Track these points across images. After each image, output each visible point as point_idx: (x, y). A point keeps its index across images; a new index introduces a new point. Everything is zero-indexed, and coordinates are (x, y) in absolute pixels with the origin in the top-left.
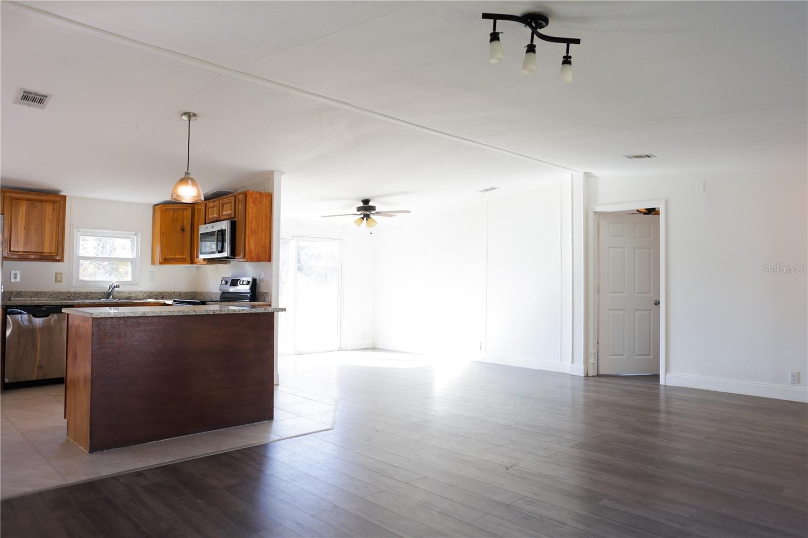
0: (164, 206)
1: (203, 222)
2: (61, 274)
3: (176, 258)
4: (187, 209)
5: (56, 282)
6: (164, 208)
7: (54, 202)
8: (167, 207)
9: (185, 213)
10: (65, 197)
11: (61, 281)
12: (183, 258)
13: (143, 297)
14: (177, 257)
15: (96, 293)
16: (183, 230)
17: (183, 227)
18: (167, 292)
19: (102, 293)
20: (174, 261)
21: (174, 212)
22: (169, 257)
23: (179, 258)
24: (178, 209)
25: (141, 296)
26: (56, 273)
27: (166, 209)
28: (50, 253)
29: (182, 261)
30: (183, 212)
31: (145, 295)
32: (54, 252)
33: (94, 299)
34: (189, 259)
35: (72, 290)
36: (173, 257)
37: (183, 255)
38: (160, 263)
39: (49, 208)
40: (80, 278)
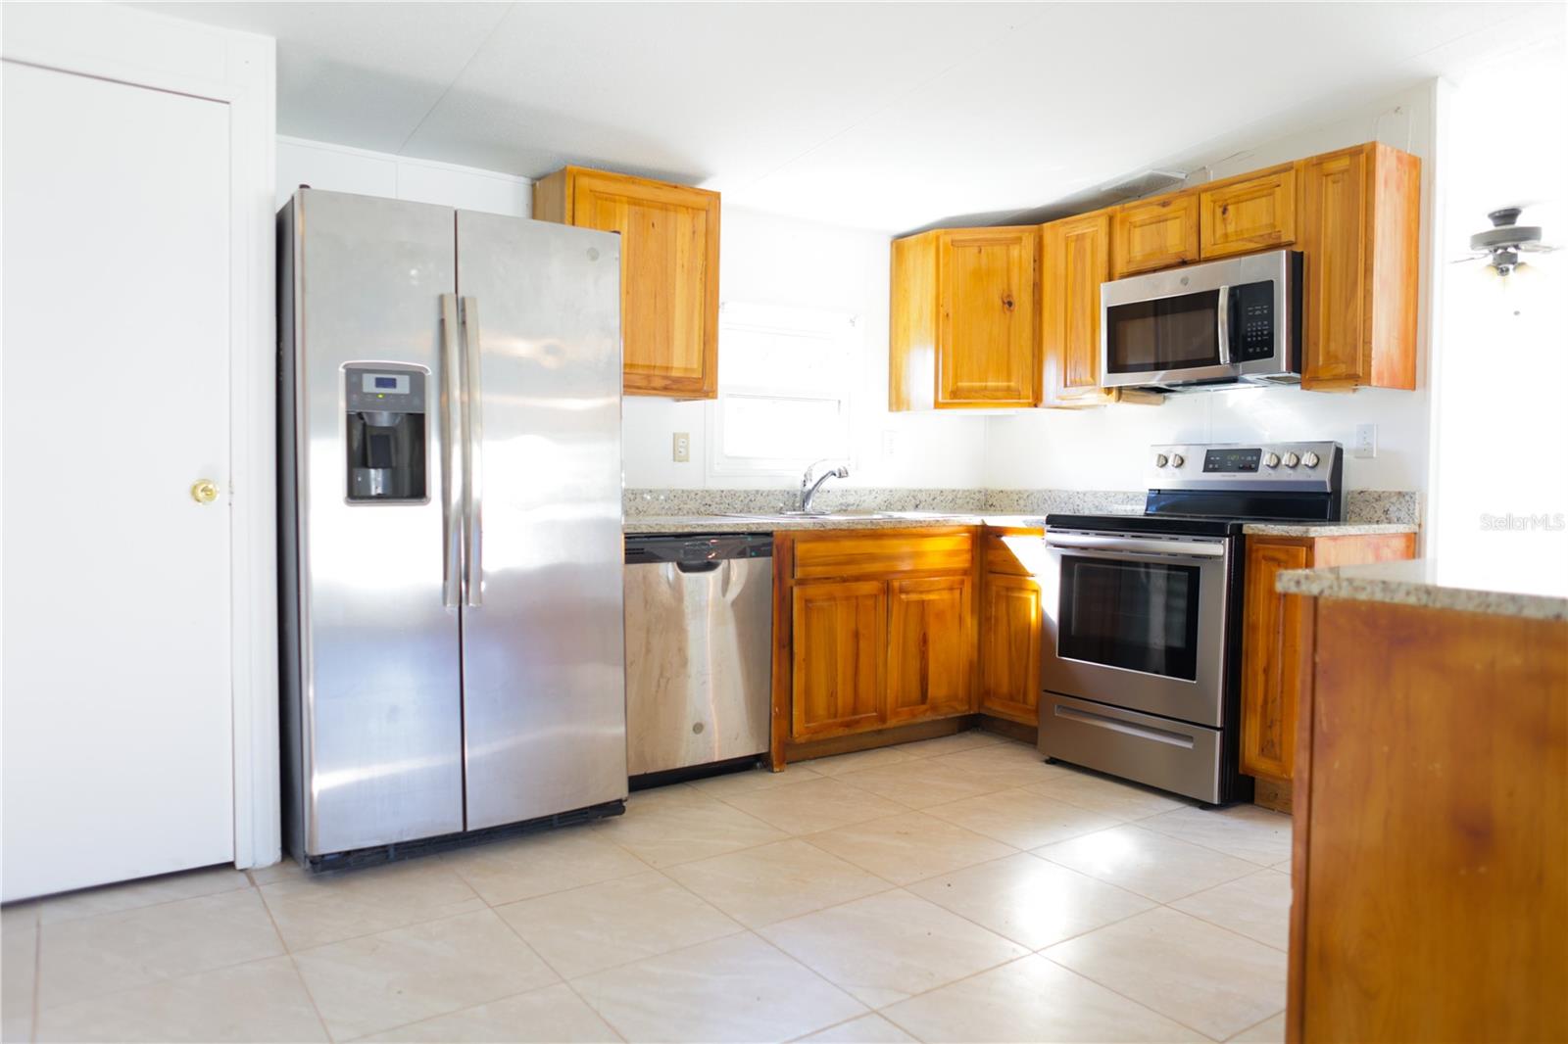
0: (946, 233)
1: (1102, 270)
2: (686, 436)
3: (985, 389)
4: (1018, 240)
5: (674, 460)
6: (948, 239)
7: (694, 210)
8: (958, 237)
9: (1015, 251)
10: (717, 195)
11: (686, 460)
12: (1008, 389)
13: (874, 505)
14: (991, 384)
15: (769, 494)
16: (1010, 304)
17: (1009, 296)
19: (782, 492)
20: (984, 397)
21: (980, 252)
22: (964, 384)
23: (997, 389)
24: (992, 240)
25: (869, 502)
26: (674, 434)
27: (953, 242)
28: (686, 369)
29: (1007, 396)
30: (1008, 249)
31: (878, 500)
32: (695, 366)
33: (766, 513)
34: (1028, 391)
35: (714, 485)
36: (977, 384)
37: (1009, 380)
38: (937, 405)
39: (682, 224)
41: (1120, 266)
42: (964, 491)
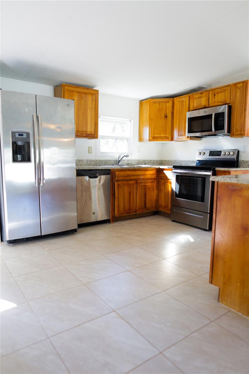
0: (152, 100)
1: (187, 109)
2: (91, 147)
3: (160, 137)
4: (168, 102)
5: (89, 153)
6: (152, 101)
7: (92, 94)
8: (154, 101)
9: (168, 104)
10: (98, 91)
11: (91, 153)
12: (166, 137)
13: (135, 163)
14: (162, 135)
15: (111, 161)
16: (166, 117)
17: (166, 115)
18: (147, 160)
19: (114, 160)
20: (160, 138)
21: (160, 104)
22: (156, 135)
23: (163, 137)
24: (163, 102)
25: (134, 163)
26: (89, 147)
27: (153, 102)
28: (91, 132)
29: (166, 138)
30: (166, 104)
31: (136, 162)
32: (93, 131)
33: (110, 165)
34: (170, 137)
35: (98, 159)
36: (159, 136)
37: (166, 135)
38: (149, 140)
39: (90, 98)
40: (101, 151)
41: (191, 108)
42: (156, 160)
